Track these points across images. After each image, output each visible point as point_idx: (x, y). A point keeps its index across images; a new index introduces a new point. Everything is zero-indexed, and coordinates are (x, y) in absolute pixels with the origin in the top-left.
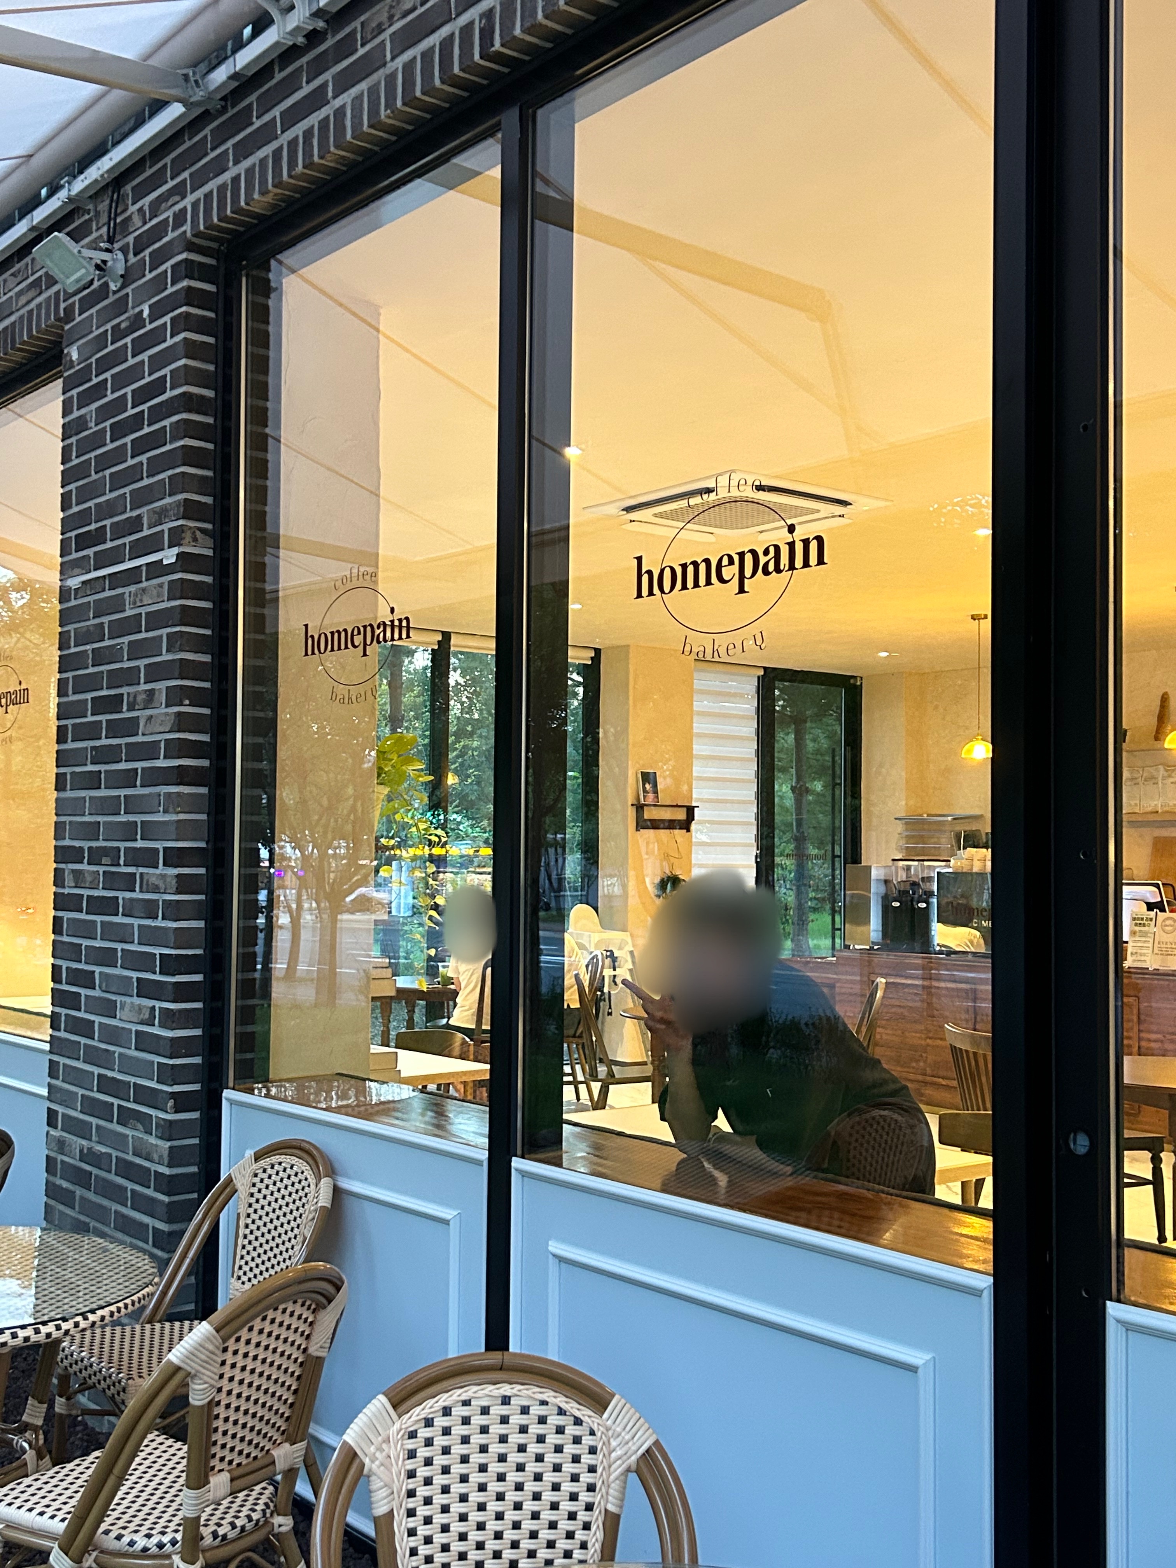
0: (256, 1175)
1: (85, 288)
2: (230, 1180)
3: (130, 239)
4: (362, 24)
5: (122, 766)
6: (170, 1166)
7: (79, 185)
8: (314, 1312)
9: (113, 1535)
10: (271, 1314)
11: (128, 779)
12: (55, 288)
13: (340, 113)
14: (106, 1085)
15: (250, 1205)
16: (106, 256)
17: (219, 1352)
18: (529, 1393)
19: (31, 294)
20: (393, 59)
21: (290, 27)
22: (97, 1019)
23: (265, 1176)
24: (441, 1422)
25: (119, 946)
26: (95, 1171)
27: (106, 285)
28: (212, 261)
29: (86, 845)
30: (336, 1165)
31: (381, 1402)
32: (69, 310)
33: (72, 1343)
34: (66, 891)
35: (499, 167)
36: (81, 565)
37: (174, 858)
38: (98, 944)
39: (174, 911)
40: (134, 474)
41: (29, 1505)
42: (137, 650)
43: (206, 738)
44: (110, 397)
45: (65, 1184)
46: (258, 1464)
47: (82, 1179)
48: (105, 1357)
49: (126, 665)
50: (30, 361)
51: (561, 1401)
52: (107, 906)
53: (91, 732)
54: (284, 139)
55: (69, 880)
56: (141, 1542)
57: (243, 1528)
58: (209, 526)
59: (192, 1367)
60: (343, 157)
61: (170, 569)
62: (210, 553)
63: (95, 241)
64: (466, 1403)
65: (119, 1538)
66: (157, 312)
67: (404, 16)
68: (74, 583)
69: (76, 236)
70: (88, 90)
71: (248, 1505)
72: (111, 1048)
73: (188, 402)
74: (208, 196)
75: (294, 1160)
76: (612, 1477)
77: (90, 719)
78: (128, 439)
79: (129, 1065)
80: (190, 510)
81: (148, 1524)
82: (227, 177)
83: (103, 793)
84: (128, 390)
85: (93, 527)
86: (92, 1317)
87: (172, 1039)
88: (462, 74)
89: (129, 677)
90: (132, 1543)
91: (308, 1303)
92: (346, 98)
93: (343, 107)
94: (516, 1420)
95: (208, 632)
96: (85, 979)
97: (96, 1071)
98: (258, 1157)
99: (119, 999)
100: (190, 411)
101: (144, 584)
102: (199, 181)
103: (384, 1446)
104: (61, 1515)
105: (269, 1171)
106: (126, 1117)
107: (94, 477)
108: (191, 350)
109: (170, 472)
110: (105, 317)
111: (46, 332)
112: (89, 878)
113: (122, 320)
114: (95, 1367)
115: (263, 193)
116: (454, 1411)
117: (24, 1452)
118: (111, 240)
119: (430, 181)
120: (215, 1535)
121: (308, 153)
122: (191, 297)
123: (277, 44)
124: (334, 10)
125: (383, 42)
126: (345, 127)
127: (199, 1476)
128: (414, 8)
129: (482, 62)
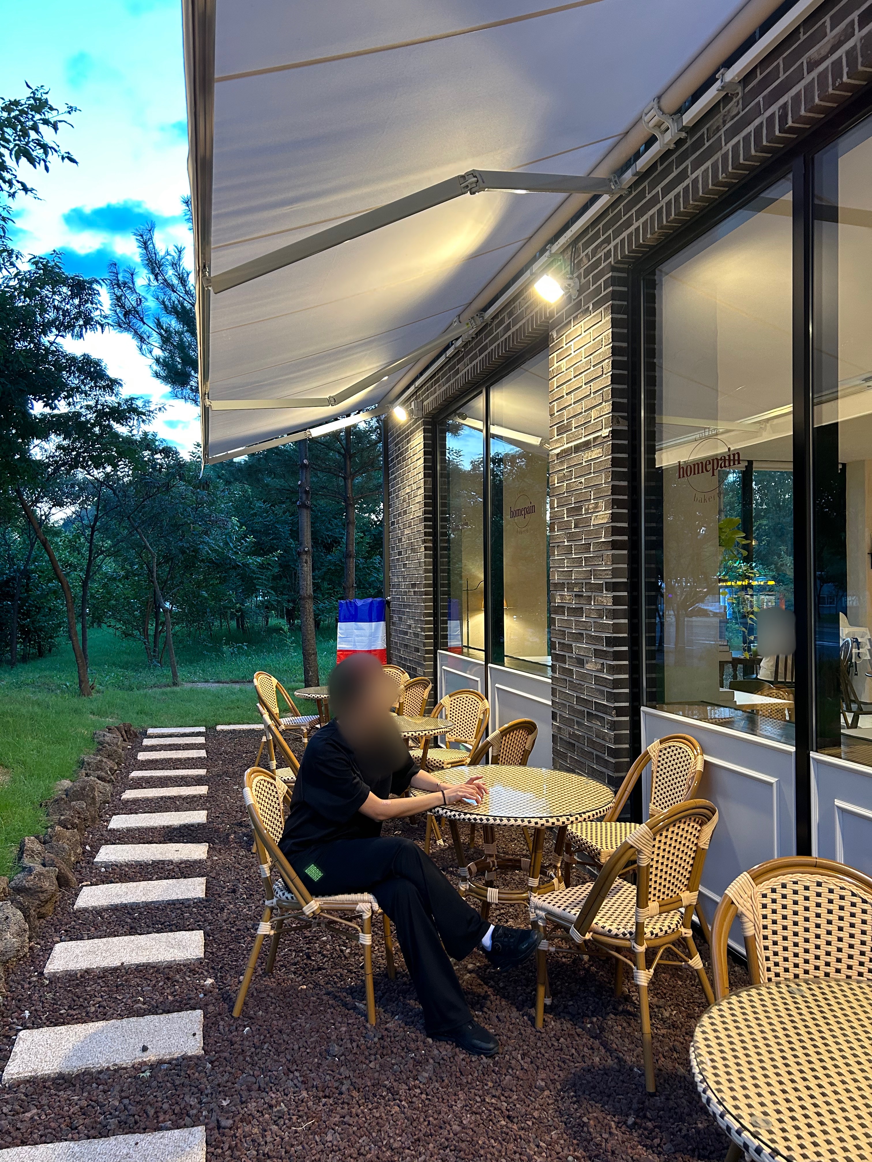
0: (661, 751)
2: (647, 753)
3: (582, 270)
4: (708, 129)
5: (583, 541)
6: (615, 744)
7: (555, 248)
8: (700, 825)
9: (600, 925)
11: (587, 549)
13: (695, 181)
14: (581, 701)
15: (658, 767)
16: (570, 282)
17: (651, 840)
18: (833, 881)
19: (533, 307)
20: (726, 145)
21: (667, 139)
22: (574, 668)
23: (666, 752)
24: (781, 891)
25: (584, 632)
26: (577, 744)
28: (624, 275)
29: (566, 582)
31: (746, 876)
32: (552, 313)
34: (557, 605)
36: (560, 442)
37: (611, 587)
38: (573, 631)
39: (611, 614)
41: (558, 905)
42: (589, 482)
43: (626, 525)
44: (573, 353)
45: (562, 749)
46: (672, 900)
47: (570, 747)
49: (583, 489)
50: (533, 341)
52: (578, 612)
54: (663, 203)
55: (558, 599)
56: (614, 931)
57: (666, 931)
58: (626, 414)
59: (638, 846)
60: (697, 205)
61: (606, 439)
62: (626, 428)
64: (795, 883)
65: (603, 927)
66: (597, 306)
67: (732, 119)
68: (556, 451)
70: (560, 196)
71: (668, 920)
72: (582, 683)
73: (614, 351)
74: (623, 241)
75: (682, 745)
77: (566, 519)
78: (583, 375)
79: (591, 692)
80: (615, 407)
81: (617, 922)
82: (632, 228)
83: (573, 556)
84: (582, 348)
85: (564, 421)
87: (613, 680)
88: (768, 144)
89: (585, 496)
90: (609, 931)
91: (697, 820)
92: (699, 172)
93: (697, 177)
94: (826, 895)
95: (627, 470)
96: (568, 648)
97: (575, 694)
98: (662, 742)
99: (585, 658)
100: (614, 355)
102: (617, 233)
103: (749, 900)
104: (573, 912)
105: (668, 750)
106: (591, 718)
110: (570, 313)
111: (541, 326)
112: (568, 598)
113: (578, 314)
114: (584, 841)
115: (652, 233)
116: (788, 886)
117: (553, 878)
118: (571, 273)
120: (652, 933)
121: (677, 207)
122: (614, 295)
123: (659, 150)
124: (691, 125)
125: (720, 137)
126: (698, 188)
127: (641, 902)
128: (738, 113)
129: (780, 135)
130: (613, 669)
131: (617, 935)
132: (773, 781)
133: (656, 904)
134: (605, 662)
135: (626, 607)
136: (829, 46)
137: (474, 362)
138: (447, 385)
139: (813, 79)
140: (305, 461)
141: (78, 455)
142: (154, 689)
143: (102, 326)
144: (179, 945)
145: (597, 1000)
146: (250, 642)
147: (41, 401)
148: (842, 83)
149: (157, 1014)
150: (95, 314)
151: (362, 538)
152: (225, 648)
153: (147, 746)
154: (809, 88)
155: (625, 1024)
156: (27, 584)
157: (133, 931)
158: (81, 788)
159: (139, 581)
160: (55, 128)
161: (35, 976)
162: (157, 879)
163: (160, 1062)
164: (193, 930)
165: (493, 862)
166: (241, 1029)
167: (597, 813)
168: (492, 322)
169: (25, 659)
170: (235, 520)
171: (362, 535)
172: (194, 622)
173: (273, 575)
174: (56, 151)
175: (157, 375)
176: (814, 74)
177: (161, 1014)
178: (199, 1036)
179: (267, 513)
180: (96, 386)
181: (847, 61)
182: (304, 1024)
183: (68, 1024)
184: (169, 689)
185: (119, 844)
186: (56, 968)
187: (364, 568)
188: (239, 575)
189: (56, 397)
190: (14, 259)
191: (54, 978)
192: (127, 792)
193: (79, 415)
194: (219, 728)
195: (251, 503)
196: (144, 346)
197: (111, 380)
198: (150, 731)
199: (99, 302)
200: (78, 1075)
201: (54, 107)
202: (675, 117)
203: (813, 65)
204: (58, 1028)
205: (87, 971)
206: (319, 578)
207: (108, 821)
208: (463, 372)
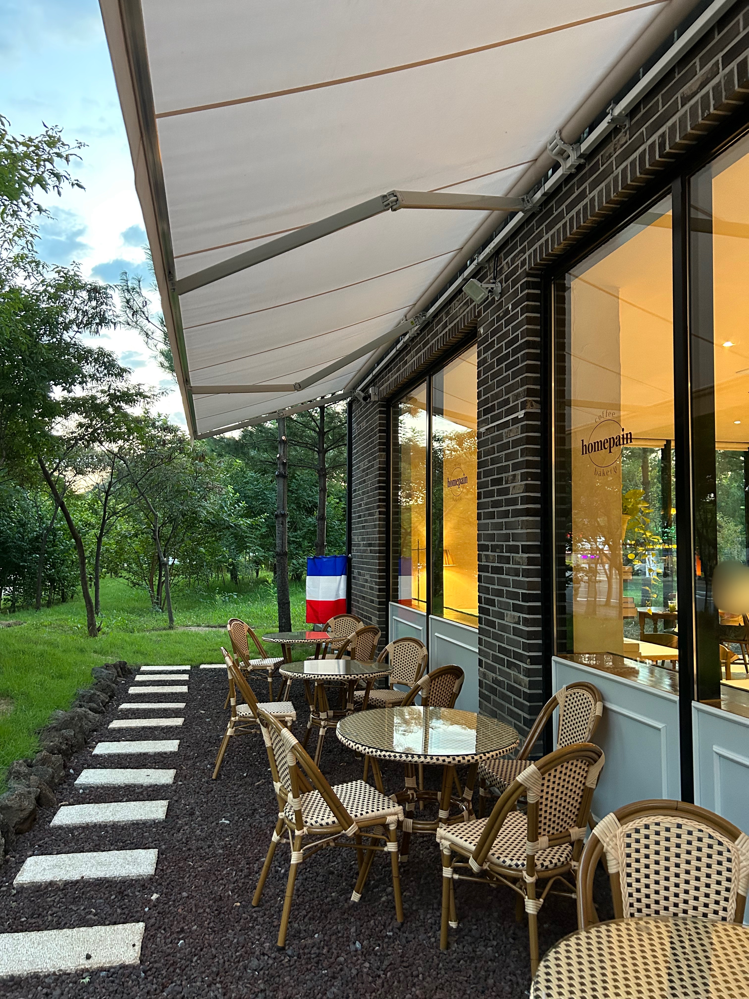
0: (567, 697)
1: (485, 301)
2: (555, 698)
3: (503, 276)
4: (602, 156)
5: (504, 509)
6: (529, 689)
7: (481, 257)
8: (588, 766)
9: (496, 856)
10: (565, 765)
11: (506, 514)
12: (474, 304)
13: (592, 200)
14: (502, 650)
15: (565, 711)
16: (493, 286)
17: (540, 780)
18: (692, 824)
19: (465, 307)
20: (616, 169)
21: (568, 165)
22: (497, 620)
23: (571, 698)
24: (644, 831)
25: (505, 588)
26: (499, 688)
27: (494, 298)
28: (538, 280)
29: (490, 543)
30: (605, 696)
31: (611, 817)
32: (479, 312)
33: (485, 765)
34: (483, 564)
35: (671, 211)
36: (486, 422)
37: (526, 549)
38: (496, 587)
39: (526, 573)
40: (506, 380)
41: (461, 836)
42: (508, 457)
43: (539, 495)
44: (496, 347)
45: (487, 693)
46: (561, 835)
47: (493, 691)
48: (499, 773)
49: (504, 464)
50: (465, 336)
51: (710, 831)
52: (499, 570)
53: (490, 494)
54: (567, 218)
55: (484, 559)
56: (508, 862)
57: (556, 864)
58: (539, 399)
59: (528, 785)
60: (595, 220)
61: (522, 420)
62: (539, 411)
63: (489, 280)
64: (657, 824)
65: (499, 858)
66: (514, 307)
67: (621, 147)
68: (483, 430)
69: (480, 280)
70: (483, 214)
71: (559, 853)
72: (503, 634)
73: (528, 344)
74: (535, 251)
75: (585, 692)
76: (741, 876)
77: (490, 488)
78: (503, 365)
79: (510, 642)
80: (529, 393)
81: (512, 854)
82: (543, 240)
83: (496, 520)
84: (503, 343)
85: (490, 405)
86: (487, 755)
87: (528, 631)
88: (651, 168)
89: (505, 469)
90: (504, 862)
91: (584, 761)
92: (595, 192)
93: (594, 196)
94: (685, 837)
95: (539, 447)
96: (491, 602)
97: (498, 643)
98: (567, 688)
99: (505, 612)
100: (529, 348)
101: (511, 428)
102: (531, 245)
103: (614, 839)
104: (474, 843)
105: (573, 696)
106: (510, 665)
107: (490, 383)
108: (529, 321)
109: (521, 377)
110: (493, 313)
111: (471, 323)
112: (491, 558)
113: (501, 313)
114: (495, 777)
115: (558, 245)
116: (651, 827)
117: (463, 810)
118: (495, 278)
119: (637, 223)
120: (542, 865)
121: (578, 222)
122: (529, 297)
123: (563, 175)
124: (588, 153)
125: (612, 162)
126: (595, 206)
127: (533, 836)
128: (626, 142)
129: (660, 159)
130: (526, 622)
131: (510, 866)
132: (660, 727)
133: (546, 839)
134: (521, 615)
135: (539, 567)
136: (699, 83)
137: (419, 355)
138: (398, 374)
139: (686, 111)
140: (283, 438)
141: (95, 430)
142: (153, 632)
143: (115, 324)
144: (135, 862)
145: (499, 925)
146: (240, 592)
147: (59, 386)
148: (709, 114)
149: (105, 925)
150: (109, 315)
151: (338, 503)
152: (218, 597)
153: (138, 681)
154: (682, 120)
155: (521, 949)
156: (54, 540)
157: (97, 848)
158: (71, 718)
159: (147, 538)
160: (67, 160)
161: (6, 886)
162: (127, 801)
163: (102, 969)
164: (149, 848)
165: (413, 794)
166: (176, 941)
167: (500, 753)
168: (433, 321)
169: (49, 604)
170: (230, 488)
171: (338, 501)
172: (194, 574)
173: (262, 535)
174: (67, 179)
175: (162, 365)
176: (687, 107)
177: (109, 925)
178: (138, 948)
179: (257, 481)
180: (109, 374)
181: (713, 95)
182: (231, 939)
183: (26, 931)
184: (164, 632)
185: (99, 768)
186: (24, 879)
187: (339, 529)
188: (232, 534)
189: (72, 383)
190: (41, 268)
191: (22, 888)
192: (115, 722)
193: (93, 398)
194: (202, 666)
195: (244, 473)
196: (149, 341)
197: (121, 369)
198: (143, 668)
199: (113, 304)
200: (27, 978)
201: (65, 143)
202: (575, 146)
203: (685, 100)
204: (16, 934)
205: (51, 883)
206: (301, 537)
207: (94, 748)
208: (410, 363)
